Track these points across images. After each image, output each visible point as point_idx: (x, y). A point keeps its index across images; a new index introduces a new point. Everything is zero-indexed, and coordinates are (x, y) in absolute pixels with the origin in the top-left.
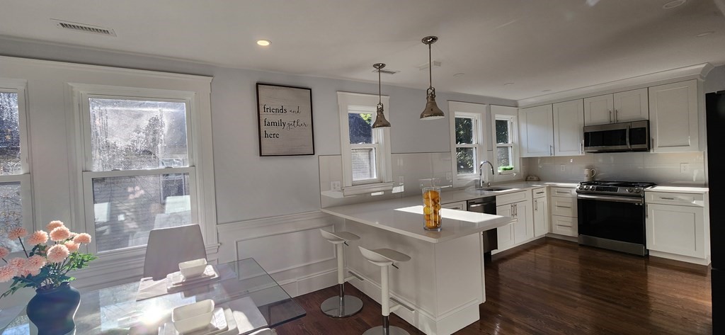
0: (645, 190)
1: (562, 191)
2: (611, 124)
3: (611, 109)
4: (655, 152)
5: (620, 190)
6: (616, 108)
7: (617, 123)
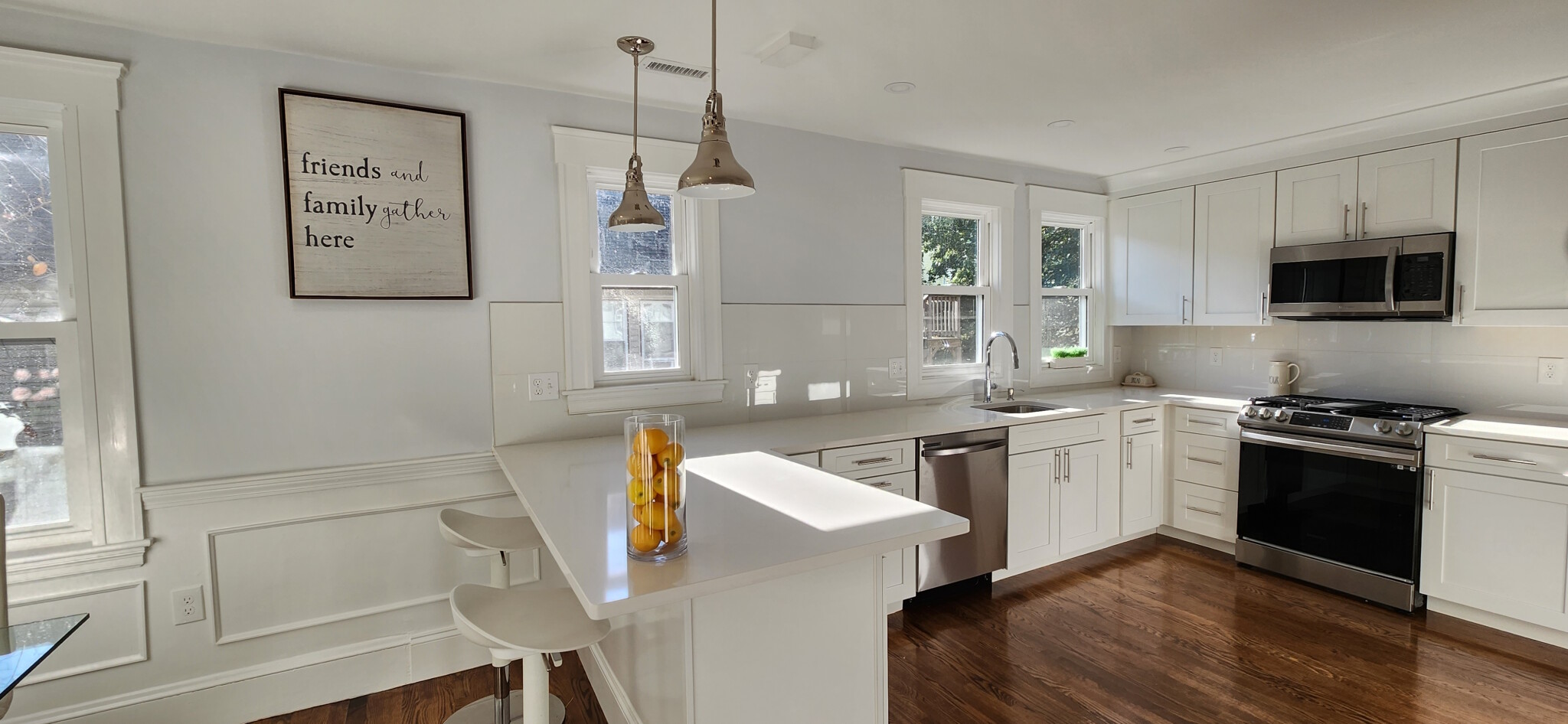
0: (1426, 428)
1: (1204, 419)
2: (1346, 243)
3: (1351, 203)
4: (1466, 322)
5: (1357, 426)
6: (1363, 200)
7: (1366, 240)
